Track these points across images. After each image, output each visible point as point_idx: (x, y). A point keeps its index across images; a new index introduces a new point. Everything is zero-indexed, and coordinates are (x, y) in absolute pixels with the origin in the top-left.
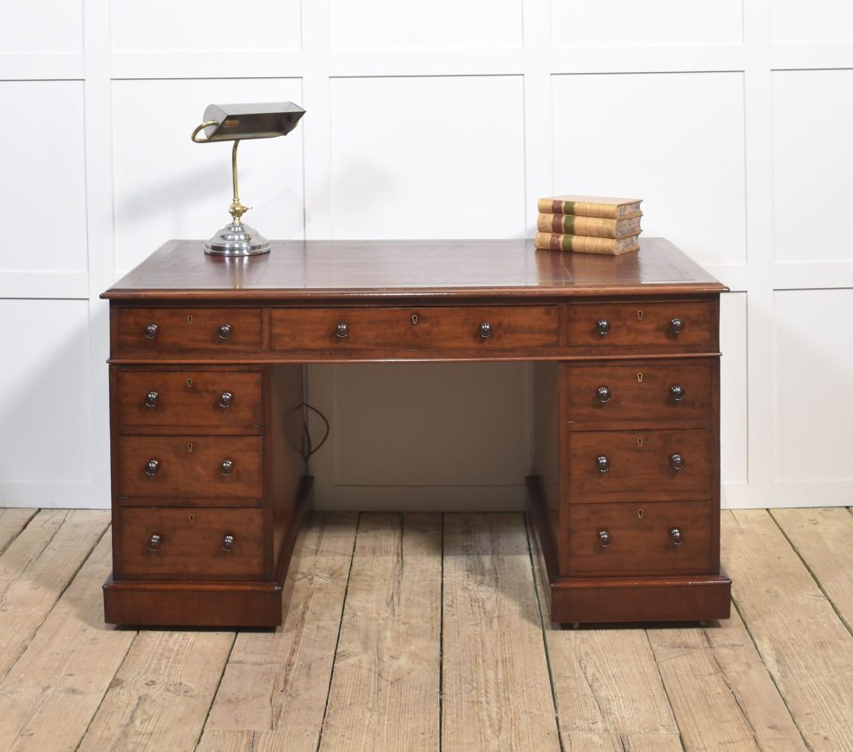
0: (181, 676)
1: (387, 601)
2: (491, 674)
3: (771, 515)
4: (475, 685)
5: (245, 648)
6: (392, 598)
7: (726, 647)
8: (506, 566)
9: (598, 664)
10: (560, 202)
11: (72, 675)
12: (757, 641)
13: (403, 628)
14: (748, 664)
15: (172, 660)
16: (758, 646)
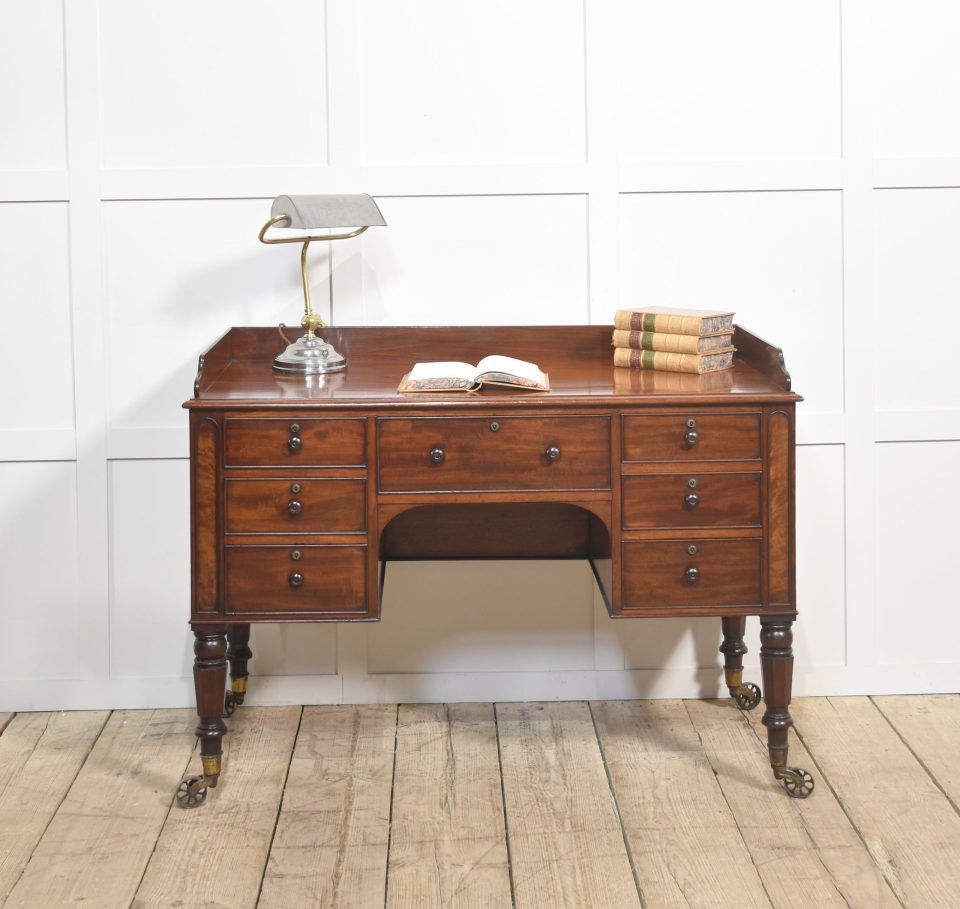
0: (212, 893)
1: (441, 804)
2: (568, 881)
3: (874, 703)
4: (551, 892)
5: (283, 860)
6: (447, 798)
7: (833, 848)
8: (574, 762)
9: (689, 868)
10: (640, 315)
11: (82, 899)
12: (867, 842)
13: (463, 833)
14: (859, 867)
15: (198, 877)
16: (869, 846)
